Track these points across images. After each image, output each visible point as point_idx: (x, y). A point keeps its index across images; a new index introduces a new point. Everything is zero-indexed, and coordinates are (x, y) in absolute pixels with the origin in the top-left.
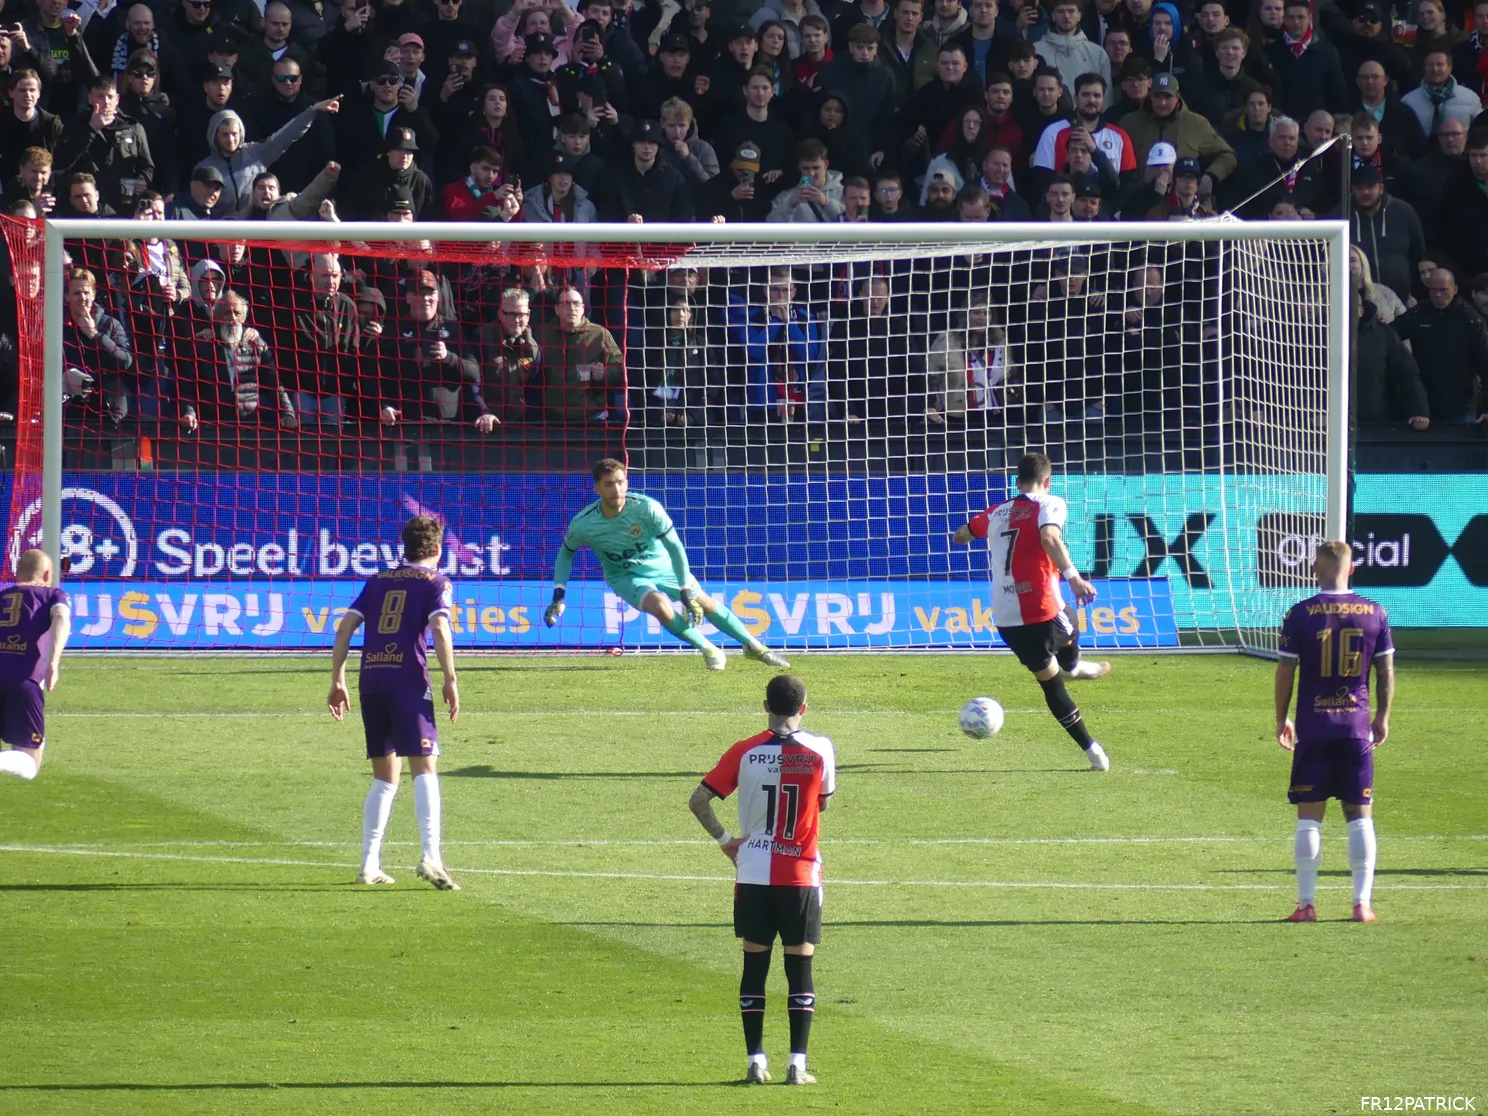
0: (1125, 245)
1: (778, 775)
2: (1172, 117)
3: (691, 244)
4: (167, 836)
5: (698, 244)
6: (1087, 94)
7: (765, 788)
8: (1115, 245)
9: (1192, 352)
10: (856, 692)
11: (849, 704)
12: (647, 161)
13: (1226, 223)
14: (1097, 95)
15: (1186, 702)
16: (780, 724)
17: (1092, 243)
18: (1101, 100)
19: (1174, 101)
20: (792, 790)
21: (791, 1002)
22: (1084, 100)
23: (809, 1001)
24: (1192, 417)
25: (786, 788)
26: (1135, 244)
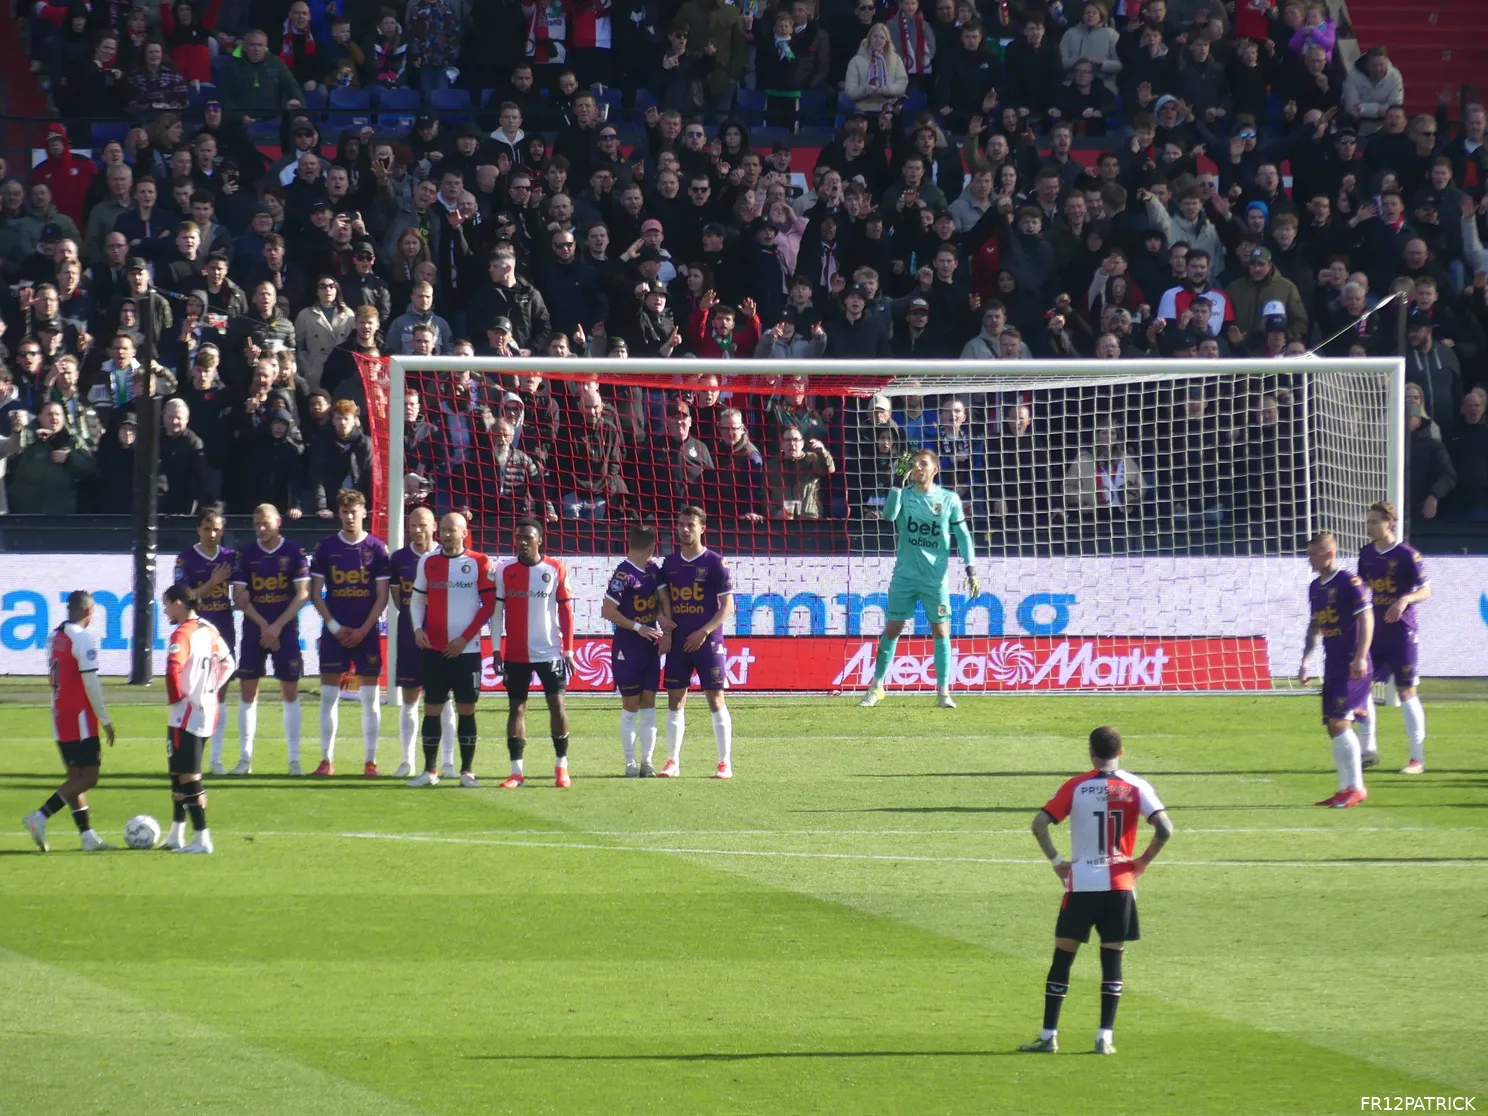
0: (1229, 377)
1: (1105, 803)
2: (1267, 280)
3: (891, 377)
4: (488, 827)
5: (898, 376)
6: (1195, 266)
7: (1096, 814)
8: (1222, 377)
9: (1285, 462)
10: (1022, 721)
11: (1016, 730)
12: (856, 314)
13: (1309, 359)
14: (1202, 267)
15: (1279, 730)
16: (1104, 765)
17: (1204, 375)
18: (1205, 270)
19: (1267, 269)
20: (1117, 815)
21: (1105, 987)
22: (1193, 270)
23: (1118, 989)
24: (1286, 511)
25: (1113, 814)
26: (1238, 376)
